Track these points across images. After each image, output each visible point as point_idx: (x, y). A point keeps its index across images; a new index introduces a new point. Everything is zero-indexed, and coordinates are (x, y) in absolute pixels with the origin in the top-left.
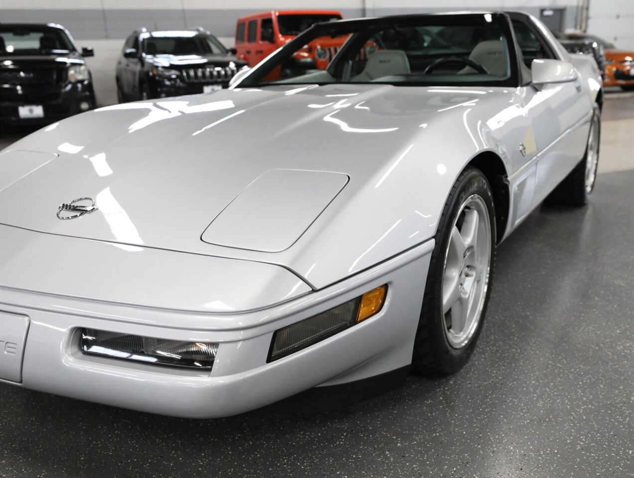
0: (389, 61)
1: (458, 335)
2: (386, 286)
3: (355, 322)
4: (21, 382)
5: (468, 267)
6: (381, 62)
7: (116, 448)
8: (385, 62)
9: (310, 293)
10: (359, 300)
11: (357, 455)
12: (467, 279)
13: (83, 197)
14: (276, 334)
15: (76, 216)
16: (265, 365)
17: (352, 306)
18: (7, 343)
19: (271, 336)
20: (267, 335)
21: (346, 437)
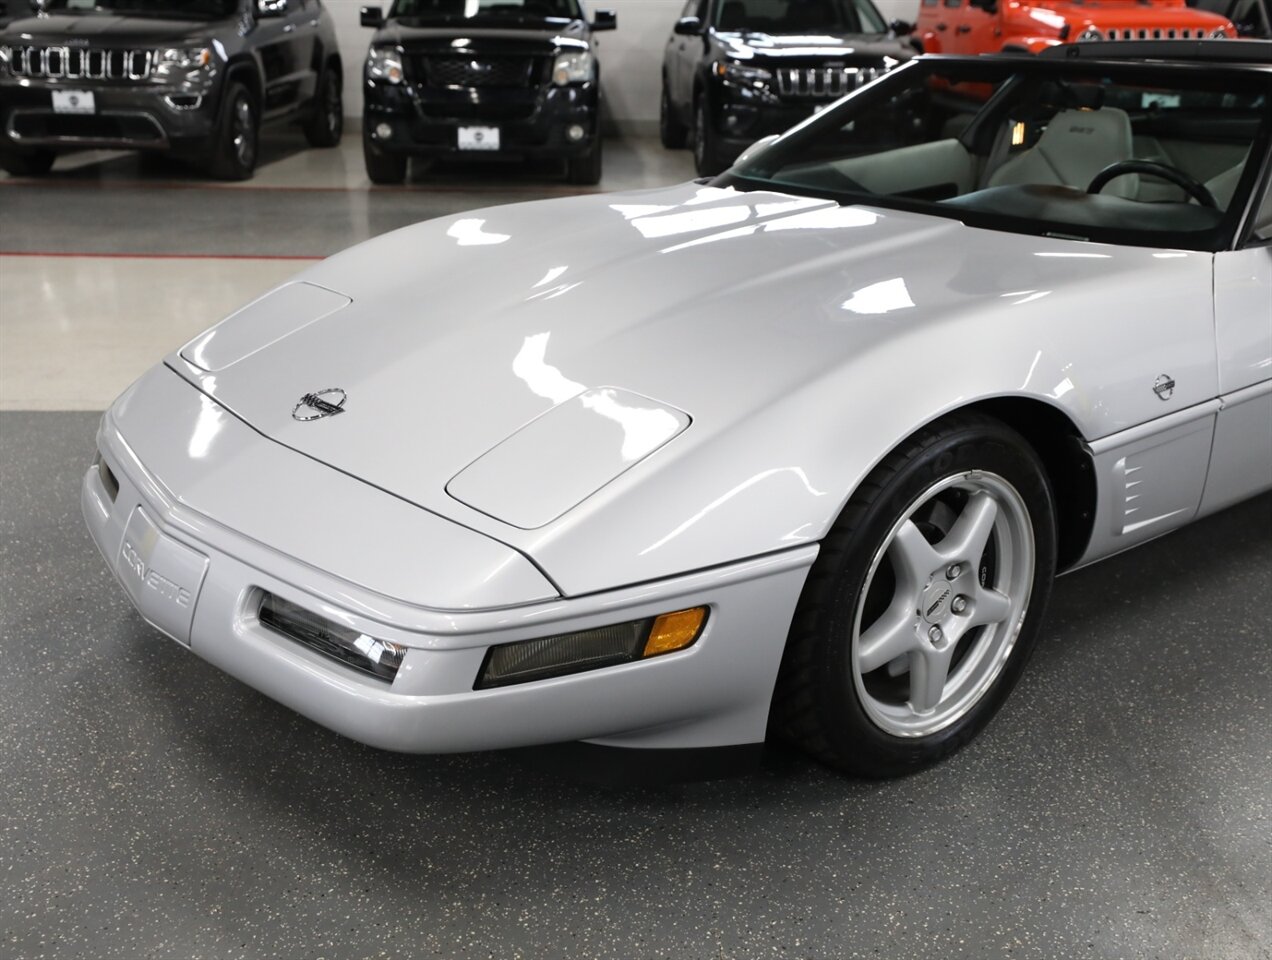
0: (1091, 130)
1: (921, 715)
2: (706, 609)
3: (639, 656)
4: (190, 645)
5: (961, 596)
6: (1073, 130)
7: (321, 767)
8: (1081, 130)
9: (556, 600)
10: (650, 623)
11: (642, 865)
12: (955, 618)
13: (332, 388)
14: (493, 651)
15: (317, 417)
16: (469, 691)
17: (638, 630)
18: (181, 588)
19: (483, 652)
20: (477, 650)
21: (645, 835)
